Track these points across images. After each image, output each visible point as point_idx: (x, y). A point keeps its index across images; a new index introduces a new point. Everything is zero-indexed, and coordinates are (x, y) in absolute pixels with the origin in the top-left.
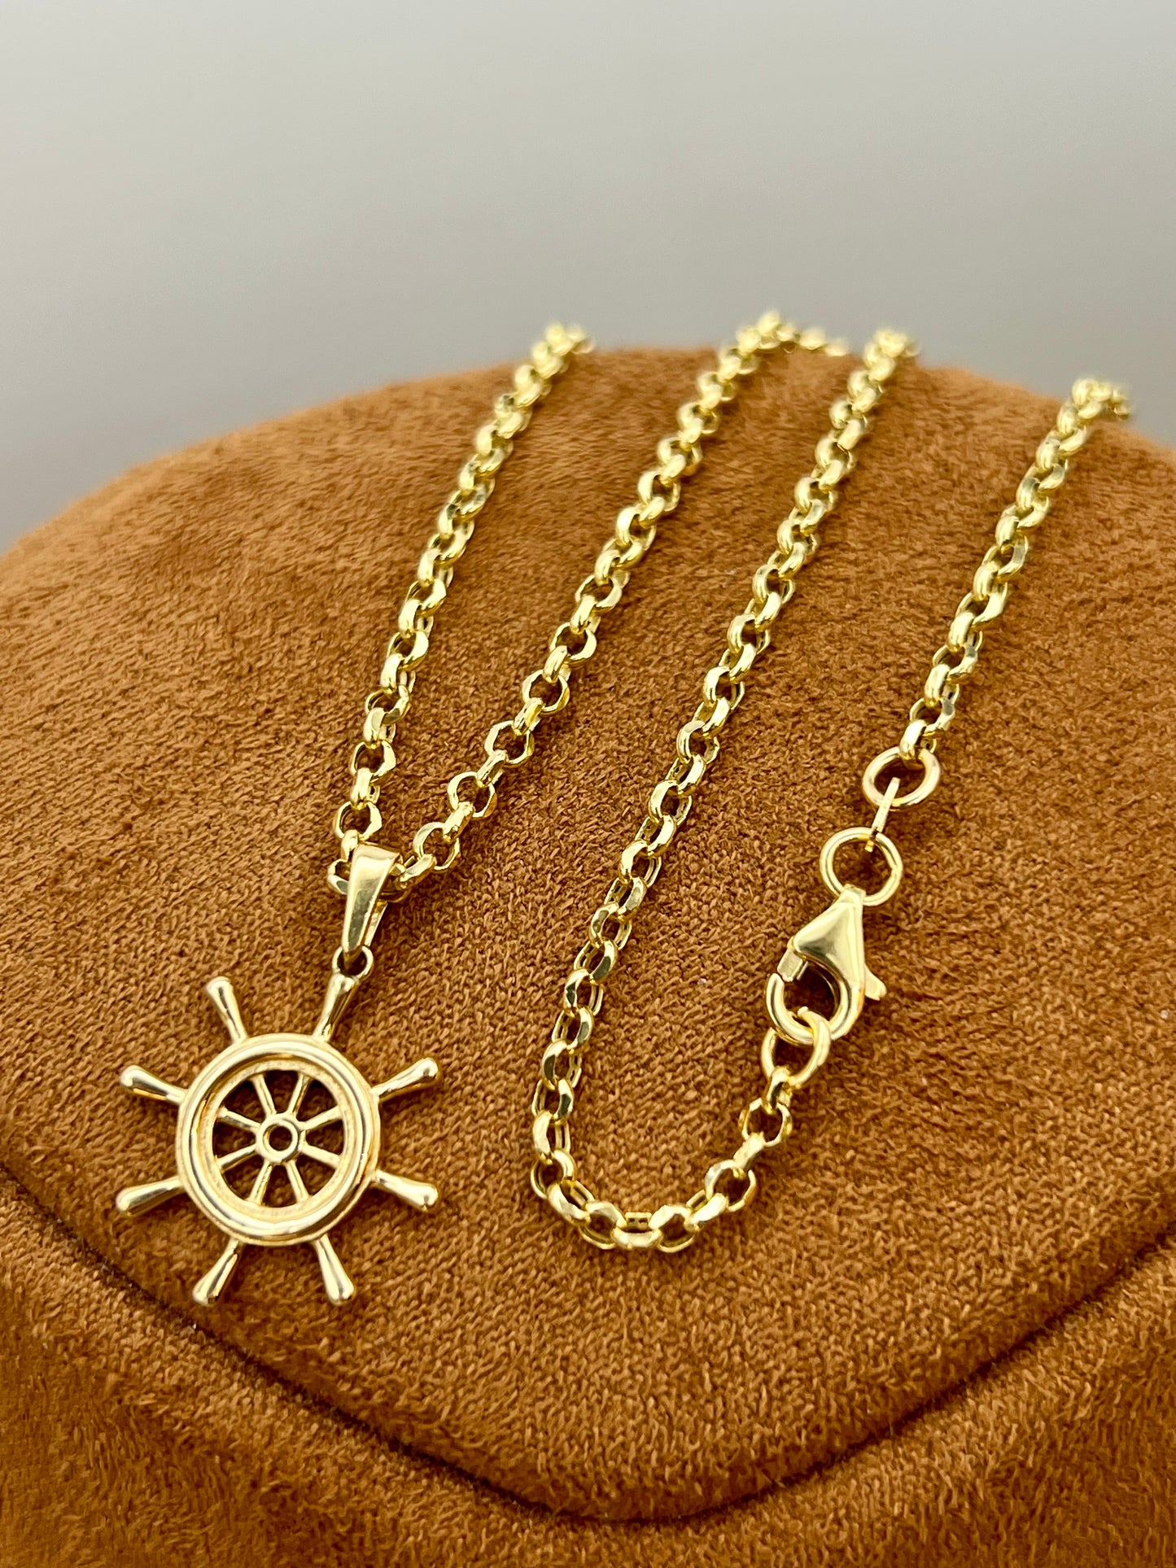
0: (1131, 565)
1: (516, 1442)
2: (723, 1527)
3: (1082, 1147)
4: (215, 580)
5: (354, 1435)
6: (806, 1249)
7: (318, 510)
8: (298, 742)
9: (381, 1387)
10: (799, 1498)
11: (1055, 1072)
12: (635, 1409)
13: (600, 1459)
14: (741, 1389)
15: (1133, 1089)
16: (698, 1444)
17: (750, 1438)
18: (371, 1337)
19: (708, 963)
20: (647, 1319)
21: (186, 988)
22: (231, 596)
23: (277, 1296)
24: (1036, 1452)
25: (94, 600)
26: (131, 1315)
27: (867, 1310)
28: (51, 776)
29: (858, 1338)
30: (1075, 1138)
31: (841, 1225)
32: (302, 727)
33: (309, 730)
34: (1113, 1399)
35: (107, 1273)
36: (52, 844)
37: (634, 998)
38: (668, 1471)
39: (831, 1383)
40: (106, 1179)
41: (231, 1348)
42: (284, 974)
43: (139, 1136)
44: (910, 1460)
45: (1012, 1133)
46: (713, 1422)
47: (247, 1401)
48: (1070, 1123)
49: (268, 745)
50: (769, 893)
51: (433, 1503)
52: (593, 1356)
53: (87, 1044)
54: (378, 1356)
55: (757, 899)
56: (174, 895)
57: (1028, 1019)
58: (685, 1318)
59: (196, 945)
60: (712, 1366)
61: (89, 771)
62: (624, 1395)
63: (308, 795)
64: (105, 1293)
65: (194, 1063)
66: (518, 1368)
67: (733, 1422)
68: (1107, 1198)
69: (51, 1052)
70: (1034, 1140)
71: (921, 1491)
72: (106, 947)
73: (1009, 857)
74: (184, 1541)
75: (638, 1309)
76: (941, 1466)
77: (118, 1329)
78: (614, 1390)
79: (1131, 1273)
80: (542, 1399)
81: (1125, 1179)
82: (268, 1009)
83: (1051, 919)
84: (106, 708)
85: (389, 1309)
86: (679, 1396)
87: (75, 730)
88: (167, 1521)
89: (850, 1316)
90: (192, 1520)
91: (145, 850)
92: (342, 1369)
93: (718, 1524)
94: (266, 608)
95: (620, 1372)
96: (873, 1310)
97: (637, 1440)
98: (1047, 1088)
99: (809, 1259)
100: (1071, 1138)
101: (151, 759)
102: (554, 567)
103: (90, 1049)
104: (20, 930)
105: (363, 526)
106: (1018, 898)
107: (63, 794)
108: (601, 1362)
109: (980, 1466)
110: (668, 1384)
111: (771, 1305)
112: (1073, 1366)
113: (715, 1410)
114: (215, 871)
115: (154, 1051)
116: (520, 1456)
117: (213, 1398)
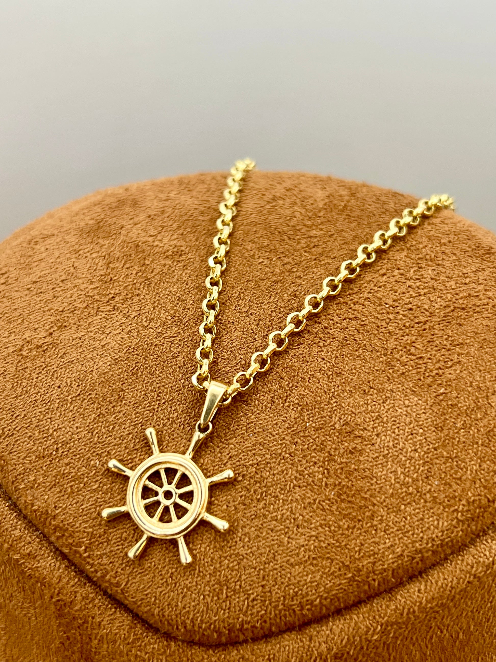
0: (469, 294)
1: (148, 602)
2: (224, 652)
3: (391, 530)
4: (108, 242)
5: (91, 586)
6: (273, 549)
7: (155, 220)
8: (121, 311)
9: (101, 570)
10: (256, 647)
11: (386, 498)
12: (195, 598)
13: (179, 615)
14: (237, 600)
15: (417, 511)
16: (217, 618)
17: (238, 619)
18: (101, 550)
19: (257, 428)
20: (206, 564)
21: (58, 401)
22: (112, 249)
23: (69, 527)
24: (355, 649)
25: (62, 243)
26: (17, 523)
27: (292, 578)
28: (28, 309)
29: (287, 588)
30: (389, 526)
31: (288, 542)
32: (124, 306)
33: (126, 308)
34: (390, 634)
35: (11, 505)
36: (22, 335)
37: (226, 436)
38: (204, 626)
39: (273, 604)
40: (15, 469)
41: (51, 543)
42: (95, 402)
43: (30, 454)
44: (302, 641)
45: (363, 519)
46: (225, 610)
47: (53, 564)
48: (388, 519)
49: (110, 311)
50: (287, 404)
51: (115, 619)
52: (183, 575)
53: (18, 416)
54: (102, 558)
55: (282, 405)
56: (61, 363)
57: (379, 474)
58: (221, 567)
59: (65, 384)
60: (228, 588)
61: (42, 309)
62: (192, 592)
63: (120, 333)
64: (9, 512)
65: (55, 430)
66: (153, 573)
67: (232, 612)
68: (398, 552)
69: (5, 416)
70: (372, 523)
71: (304, 655)
72: (33, 379)
73: (387, 407)
74: (28, 613)
75: (204, 560)
76: (314, 646)
77: (11, 527)
78: (188, 589)
79: (406, 585)
80: (161, 587)
81: (407, 546)
82: (86, 415)
83: (398, 435)
84: (55, 286)
85: (109, 540)
86: (213, 597)
87: (41, 292)
88: (23, 604)
89: (285, 579)
90: (31, 606)
91: (55, 345)
92: (88, 560)
93: (223, 650)
94: (123, 256)
95: (192, 583)
96: (295, 579)
97: (194, 611)
98: (382, 503)
99: (273, 554)
100: (387, 525)
101: (66, 309)
102: (237, 258)
103: (19, 418)
104: (3, 367)
105: (170, 229)
106: (387, 424)
107: (31, 317)
108: (185, 578)
109: (329, 650)
110: (209, 591)
111: (255, 568)
112: (374, 617)
113: (226, 606)
114: (79, 357)
115: (41, 423)
116: (149, 608)
117: (41, 561)
